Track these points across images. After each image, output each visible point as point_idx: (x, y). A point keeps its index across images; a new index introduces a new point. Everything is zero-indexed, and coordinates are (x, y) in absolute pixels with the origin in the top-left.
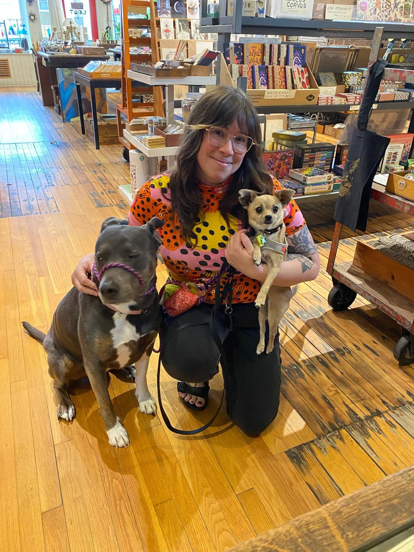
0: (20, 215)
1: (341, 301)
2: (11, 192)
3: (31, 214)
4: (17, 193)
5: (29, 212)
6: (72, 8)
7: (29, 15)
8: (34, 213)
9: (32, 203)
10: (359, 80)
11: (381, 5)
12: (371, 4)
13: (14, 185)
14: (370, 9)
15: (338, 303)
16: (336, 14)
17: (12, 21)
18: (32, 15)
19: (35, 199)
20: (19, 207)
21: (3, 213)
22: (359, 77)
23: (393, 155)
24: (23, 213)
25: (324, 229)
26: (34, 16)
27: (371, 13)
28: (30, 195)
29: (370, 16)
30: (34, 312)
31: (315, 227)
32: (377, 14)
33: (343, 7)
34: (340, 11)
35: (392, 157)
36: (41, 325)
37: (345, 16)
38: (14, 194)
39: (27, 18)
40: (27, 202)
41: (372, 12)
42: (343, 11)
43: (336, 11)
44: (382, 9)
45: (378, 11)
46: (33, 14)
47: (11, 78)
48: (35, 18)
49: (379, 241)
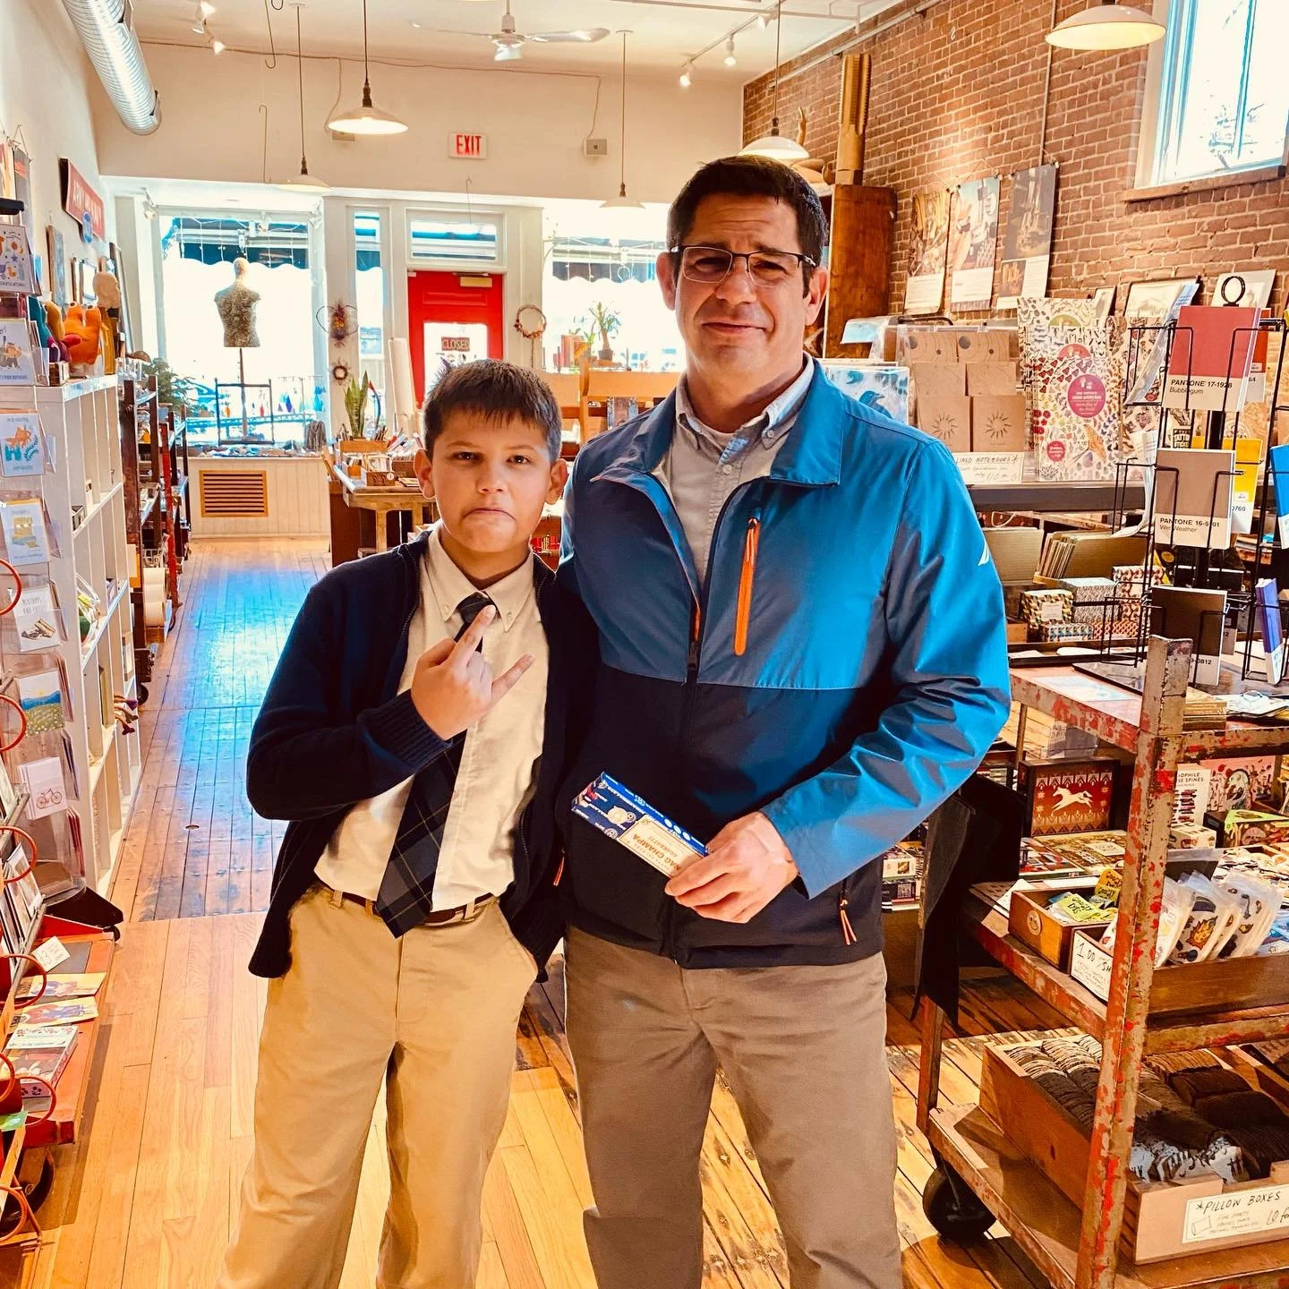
0: (199, 915)
1: (957, 1213)
2: (192, 847)
3: (228, 912)
4: (206, 853)
5: (223, 906)
6: (444, 349)
7: (332, 368)
8: (235, 909)
9: (235, 881)
10: (1068, 610)
11: (1106, 446)
12: (1075, 446)
13: (204, 828)
14: (1074, 455)
15: (950, 1218)
16: (979, 472)
17: (289, 380)
18: (341, 367)
19: (247, 869)
20: (202, 892)
21: (159, 907)
22: (1066, 602)
23: (1181, 797)
24: (208, 908)
25: (993, 994)
26: (344, 368)
27: (1079, 464)
28: (237, 857)
29: (1076, 471)
30: (171, 1181)
31: (972, 986)
32: (1095, 465)
33: (996, 457)
34: (990, 465)
35: (1179, 803)
36: (178, 1215)
37: (1004, 476)
38: (197, 853)
39: (328, 374)
40: (226, 876)
41: (1081, 461)
42: (998, 466)
43: (977, 466)
44: (1108, 453)
45: (1096, 458)
46: (343, 364)
47: (267, 515)
48: (346, 375)
49: (1043, 1050)
